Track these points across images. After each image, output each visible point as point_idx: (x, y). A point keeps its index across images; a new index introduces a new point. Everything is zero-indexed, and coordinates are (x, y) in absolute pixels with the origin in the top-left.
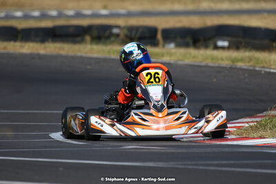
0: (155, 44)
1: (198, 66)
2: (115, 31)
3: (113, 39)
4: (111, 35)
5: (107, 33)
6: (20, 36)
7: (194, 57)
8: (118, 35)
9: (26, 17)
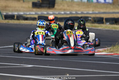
0: (103, 23)
1: (109, 30)
2: (90, 18)
3: (89, 21)
4: (88, 20)
5: (87, 19)
6: (58, 20)
7: (109, 27)
8: (90, 20)
9: (59, 14)
